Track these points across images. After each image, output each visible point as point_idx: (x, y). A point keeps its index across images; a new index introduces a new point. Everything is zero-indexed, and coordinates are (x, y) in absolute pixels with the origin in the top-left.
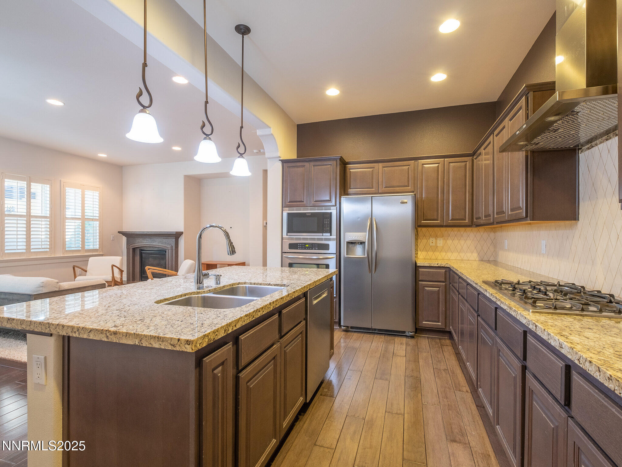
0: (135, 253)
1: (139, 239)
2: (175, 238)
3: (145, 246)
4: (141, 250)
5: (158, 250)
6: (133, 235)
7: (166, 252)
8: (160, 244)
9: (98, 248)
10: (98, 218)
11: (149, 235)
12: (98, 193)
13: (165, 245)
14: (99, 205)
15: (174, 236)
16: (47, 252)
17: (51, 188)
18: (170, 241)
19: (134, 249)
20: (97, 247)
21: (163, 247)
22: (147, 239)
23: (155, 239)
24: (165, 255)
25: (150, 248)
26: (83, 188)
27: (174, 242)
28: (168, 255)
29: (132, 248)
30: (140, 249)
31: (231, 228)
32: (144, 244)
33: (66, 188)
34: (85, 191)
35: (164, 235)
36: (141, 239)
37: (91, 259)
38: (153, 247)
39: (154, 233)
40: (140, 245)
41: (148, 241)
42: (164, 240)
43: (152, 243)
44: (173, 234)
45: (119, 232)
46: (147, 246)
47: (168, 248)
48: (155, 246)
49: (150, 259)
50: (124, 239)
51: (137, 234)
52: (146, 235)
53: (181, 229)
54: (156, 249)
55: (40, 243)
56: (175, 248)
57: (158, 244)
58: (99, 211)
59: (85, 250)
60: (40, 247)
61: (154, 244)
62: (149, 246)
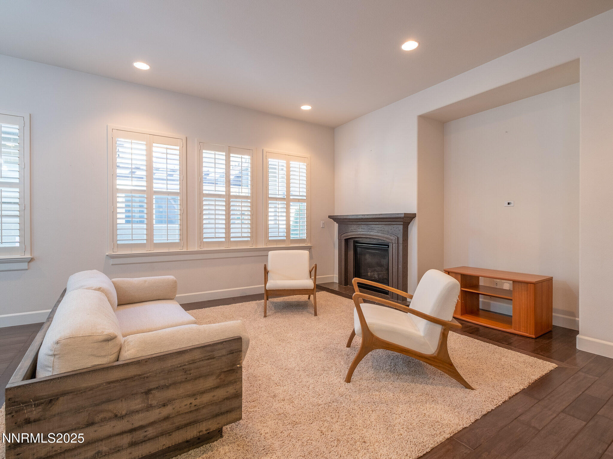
0: (348, 247)
1: (352, 226)
2: (403, 224)
3: (359, 236)
4: (356, 242)
5: (378, 243)
6: (346, 221)
7: (388, 247)
8: (379, 234)
9: (305, 238)
10: (305, 198)
11: (365, 220)
12: (306, 164)
13: (386, 236)
14: (307, 181)
15: (402, 220)
16: (247, 241)
17: (252, 159)
18: (395, 229)
19: (347, 241)
20: (304, 236)
21: (384, 239)
22: (362, 226)
23: (373, 226)
24: (387, 251)
25: (366, 240)
26: (288, 157)
27: (402, 231)
28: (392, 251)
29: (345, 239)
30: (354, 241)
31: (509, 204)
32: (359, 233)
33: (269, 160)
34: (291, 162)
35: (387, 220)
36: (355, 226)
37: (271, 253)
38: (370, 238)
39: (371, 217)
40: (353, 235)
41: (364, 229)
42: (387, 228)
43: (369, 233)
44: (400, 218)
45: (330, 217)
46: (361, 236)
47: (392, 240)
48: (372, 237)
49: (367, 256)
50: (336, 225)
51: (350, 219)
52: (361, 220)
53: (413, 209)
54: (375, 242)
55: (240, 230)
56: (403, 240)
57: (377, 234)
58: (307, 189)
59: (291, 240)
60: (239, 235)
61: (372, 233)
62: (365, 236)
